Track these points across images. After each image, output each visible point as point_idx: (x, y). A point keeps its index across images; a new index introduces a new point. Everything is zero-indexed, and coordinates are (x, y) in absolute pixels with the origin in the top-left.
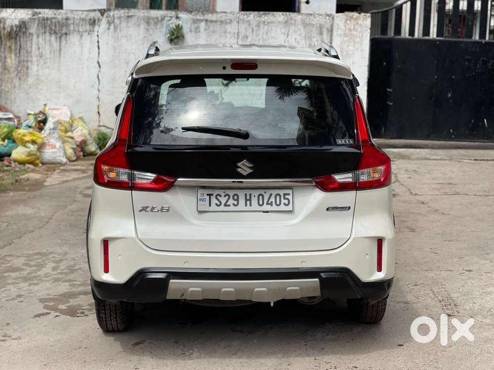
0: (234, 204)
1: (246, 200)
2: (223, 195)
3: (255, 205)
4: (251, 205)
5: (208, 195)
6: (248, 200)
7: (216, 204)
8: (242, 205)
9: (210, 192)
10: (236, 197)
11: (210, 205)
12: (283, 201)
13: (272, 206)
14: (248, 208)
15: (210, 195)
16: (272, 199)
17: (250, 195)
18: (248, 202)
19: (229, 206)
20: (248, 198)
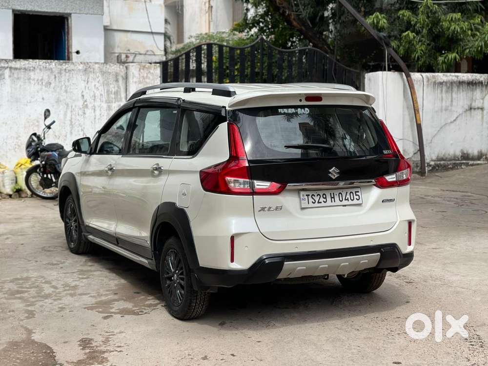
0: (324, 201)
1: (331, 198)
2: (316, 195)
3: (338, 202)
4: (335, 201)
5: (306, 195)
6: (333, 198)
7: (312, 202)
8: (329, 203)
9: (308, 193)
10: (324, 196)
11: (309, 203)
12: (355, 197)
13: (348, 201)
14: (333, 204)
15: (308, 195)
16: (348, 196)
17: (333, 194)
18: (333, 199)
19: (321, 202)
20: (332, 196)
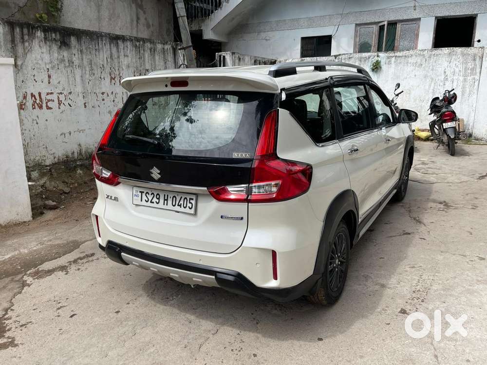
0: (156, 202)
1: (165, 200)
2: (150, 193)
3: (170, 206)
4: (167, 205)
5: (140, 192)
6: (166, 200)
7: (146, 200)
8: (161, 205)
9: (142, 190)
10: (158, 197)
11: (141, 201)
12: (189, 205)
13: (181, 207)
14: (165, 207)
15: (142, 192)
16: (182, 202)
17: (168, 195)
18: (166, 202)
19: (153, 203)
20: (166, 198)
